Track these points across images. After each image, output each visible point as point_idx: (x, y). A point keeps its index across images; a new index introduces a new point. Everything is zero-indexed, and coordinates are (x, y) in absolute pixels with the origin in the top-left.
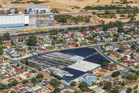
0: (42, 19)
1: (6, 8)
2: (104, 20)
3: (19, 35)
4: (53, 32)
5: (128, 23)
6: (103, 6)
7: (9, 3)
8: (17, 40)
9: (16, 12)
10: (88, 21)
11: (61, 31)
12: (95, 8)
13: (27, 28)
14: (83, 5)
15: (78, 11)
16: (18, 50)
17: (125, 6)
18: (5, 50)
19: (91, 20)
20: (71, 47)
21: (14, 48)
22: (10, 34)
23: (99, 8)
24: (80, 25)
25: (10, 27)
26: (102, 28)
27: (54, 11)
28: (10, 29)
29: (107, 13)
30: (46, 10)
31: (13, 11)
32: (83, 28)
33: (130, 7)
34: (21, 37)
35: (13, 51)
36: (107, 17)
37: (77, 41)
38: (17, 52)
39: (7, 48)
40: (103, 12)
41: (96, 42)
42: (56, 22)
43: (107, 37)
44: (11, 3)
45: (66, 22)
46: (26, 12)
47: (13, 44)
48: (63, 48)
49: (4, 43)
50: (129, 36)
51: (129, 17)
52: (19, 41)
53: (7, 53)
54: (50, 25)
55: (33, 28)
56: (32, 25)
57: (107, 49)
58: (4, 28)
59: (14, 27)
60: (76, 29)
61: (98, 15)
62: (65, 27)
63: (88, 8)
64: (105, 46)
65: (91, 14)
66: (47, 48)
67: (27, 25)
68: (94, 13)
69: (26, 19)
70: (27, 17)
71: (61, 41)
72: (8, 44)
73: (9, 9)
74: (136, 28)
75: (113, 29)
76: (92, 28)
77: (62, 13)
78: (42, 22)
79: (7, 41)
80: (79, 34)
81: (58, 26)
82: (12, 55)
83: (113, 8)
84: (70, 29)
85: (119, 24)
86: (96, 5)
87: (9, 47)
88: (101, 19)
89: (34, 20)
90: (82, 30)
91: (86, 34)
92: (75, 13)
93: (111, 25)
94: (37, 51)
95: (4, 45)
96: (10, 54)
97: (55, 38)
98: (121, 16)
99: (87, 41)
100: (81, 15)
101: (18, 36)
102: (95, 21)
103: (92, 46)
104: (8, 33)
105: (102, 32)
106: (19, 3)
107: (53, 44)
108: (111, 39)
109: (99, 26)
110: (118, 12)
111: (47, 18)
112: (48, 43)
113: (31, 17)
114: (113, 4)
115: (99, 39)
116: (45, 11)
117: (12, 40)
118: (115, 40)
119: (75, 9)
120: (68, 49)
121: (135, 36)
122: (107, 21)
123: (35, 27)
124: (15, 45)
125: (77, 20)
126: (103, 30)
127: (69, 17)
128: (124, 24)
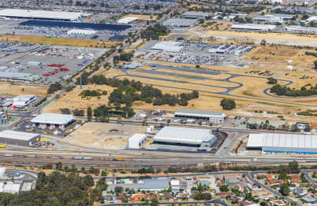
1: (290, 121)
3: (314, 168)
7: (295, 114)
8: (310, 174)
9: (307, 130)
16: (313, 192)
18: (292, 188)
21: (307, 187)
22: (300, 164)
25: (297, 153)
28: (298, 155)
31: (302, 127)
34: (316, 171)
35: (305, 192)
38: (310, 194)
39: (294, 186)
44: (298, 114)
47: (304, 180)
49: (289, 178)
52: (314, 176)
53: (295, 194)
58: (287, 152)
59: (304, 153)
72: (296, 180)
73: (295, 123)
79: (294, 175)
82: (303, 198)
87: (298, 185)
95: (289, 181)
96: (299, 197)
101: (311, 168)
104: (297, 162)
106: (311, 115)
117: (303, 175)
124: (307, 182)
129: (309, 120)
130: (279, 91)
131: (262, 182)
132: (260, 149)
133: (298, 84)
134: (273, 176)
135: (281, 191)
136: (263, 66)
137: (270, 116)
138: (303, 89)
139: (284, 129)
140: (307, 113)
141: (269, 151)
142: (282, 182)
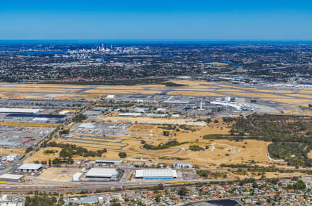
0: (187, 173)
1: (155, 162)
2: (239, 176)
3: (171, 186)
4: (198, 185)
5: (260, 180)
6: (235, 164)
8: (170, 190)
9: (165, 167)
10: (225, 177)
11: (205, 184)
12: (229, 166)
13: (176, 180)
14: (218, 163)
15: (215, 168)
16: (173, 199)
17: (253, 165)
18: (161, 198)
19: (228, 175)
20: (215, 198)
21: (168, 197)
23: (232, 166)
24: (220, 179)
26: (238, 183)
27: (196, 167)
29: (240, 171)
30: (189, 165)
31: (162, 165)
32: (223, 182)
33: (258, 166)
34: (173, 188)
35: (168, 200)
36: (241, 174)
37: (220, 193)
39: (162, 196)
40: (236, 169)
41: (236, 195)
42: (198, 176)
43: (244, 191)
44: (158, 159)
45: (207, 176)
46: (172, 167)
47: (167, 193)
48: (209, 199)
49: (159, 192)
50: (263, 191)
51: (259, 175)
53: (163, 201)
54: (194, 178)
55: (182, 181)
56: (179, 178)
57: (247, 201)
60: (217, 183)
61: (233, 172)
62: (207, 181)
63: (223, 166)
64: (245, 198)
65: (226, 171)
66: (196, 198)
67: (175, 178)
68: (229, 170)
69: (174, 173)
70: (174, 171)
71: (206, 193)
72: (162, 193)
73: (158, 164)
74: (268, 185)
75: (248, 184)
76: (230, 183)
77: (202, 169)
78: (187, 176)
79: (161, 191)
80: (220, 187)
81: (201, 180)
83: (245, 166)
84: (212, 183)
85: (252, 181)
86: (229, 163)
87: (164, 196)
88: (236, 175)
89: (180, 173)
90: (222, 184)
91: (226, 188)
92: (213, 169)
93: (246, 181)
94: (188, 200)
95: (159, 194)
96: (166, 202)
97: (201, 190)
98: (253, 174)
99: (229, 194)
100: (218, 171)
102: (231, 177)
103: (233, 198)
104: (162, 184)
105: (239, 186)
106: (165, 159)
107: (200, 195)
108: (249, 193)
109: (236, 181)
110: (249, 170)
111: (191, 173)
112: (196, 194)
113: (177, 171)
114: (244, 163)
115: (238, 193)
116: (188, 167)
117: (166, 190)
118: (252, 194)
119: (212, 166)
120: (213, 199)
121: (268, 191)
122: (242, 177)
123: (182, 180)
125: (216, 175)
126: (240, 185)
127: (208, 172)
128: (257, 180)
129: (165, 161)
130: (148, 147)
131: (146, 195)
132: (142, 178)
133: (156, 144)
134: (151, 192)
135: (156, 200)
136: (138, 134)
137: (145, 160)
138: (160, 145)
139: (153, 167)
140: (163, 158)
141: (147, 179)
142: (156, 195)
